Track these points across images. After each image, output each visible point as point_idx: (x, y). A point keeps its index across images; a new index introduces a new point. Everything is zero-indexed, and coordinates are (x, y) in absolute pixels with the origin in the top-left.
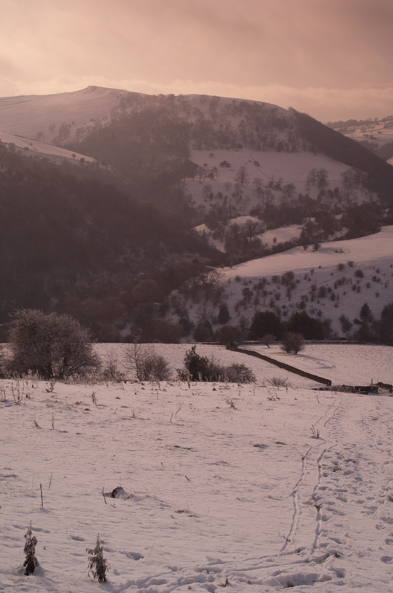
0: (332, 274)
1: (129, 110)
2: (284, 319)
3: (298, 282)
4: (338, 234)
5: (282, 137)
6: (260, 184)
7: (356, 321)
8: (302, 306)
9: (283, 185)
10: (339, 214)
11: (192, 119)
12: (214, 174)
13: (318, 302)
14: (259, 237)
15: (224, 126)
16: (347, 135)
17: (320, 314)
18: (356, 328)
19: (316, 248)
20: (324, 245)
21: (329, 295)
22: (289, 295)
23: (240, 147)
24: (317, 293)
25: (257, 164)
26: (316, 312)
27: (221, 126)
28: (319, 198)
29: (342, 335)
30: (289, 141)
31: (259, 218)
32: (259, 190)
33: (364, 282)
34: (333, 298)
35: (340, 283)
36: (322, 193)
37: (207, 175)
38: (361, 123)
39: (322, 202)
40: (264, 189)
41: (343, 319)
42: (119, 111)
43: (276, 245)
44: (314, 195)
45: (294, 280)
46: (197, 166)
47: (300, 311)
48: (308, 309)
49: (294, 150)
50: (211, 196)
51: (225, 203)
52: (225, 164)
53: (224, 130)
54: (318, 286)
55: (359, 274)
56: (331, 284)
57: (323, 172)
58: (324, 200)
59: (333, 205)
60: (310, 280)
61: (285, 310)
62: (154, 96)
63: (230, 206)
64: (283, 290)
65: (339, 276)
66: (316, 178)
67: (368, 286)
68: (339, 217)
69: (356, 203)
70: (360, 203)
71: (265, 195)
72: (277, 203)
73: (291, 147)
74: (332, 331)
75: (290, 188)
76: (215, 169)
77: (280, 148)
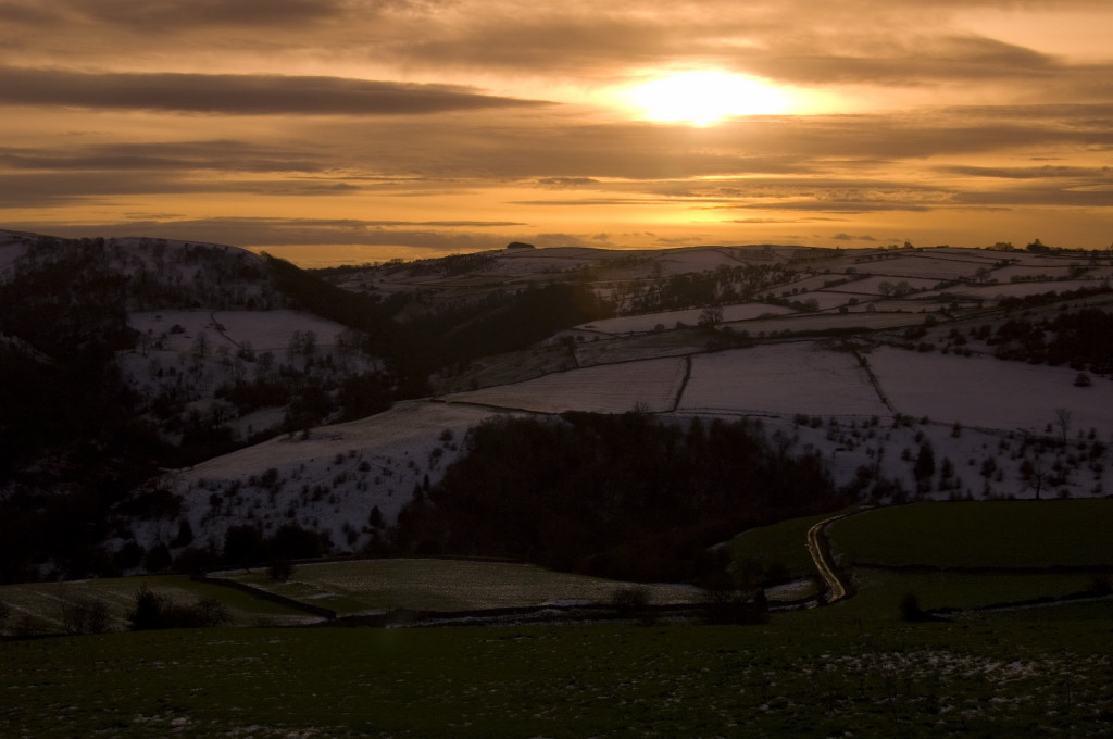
0: (329, 469)
1: (40, 259)
2: (267, 533)
3: (284, 482)
4: (333, 416)
5: (253, 290)
6: (226, 354)
7: (365, 530)
8: (291, 514)
9: (256, 356)
10: (333, 389)
11: (130, 271)
12: (164, 343)
13: (313, 508)
14: (229, 424)
15: (175, 278)
16: (339, 286)
17: (315, 524)
18: (364, 539)
19: (305, 438)
20: (315, 431)
21: (327, 497)
22: (272, 500)
23: (196, 305)
24: (310, 495)
25: (220, 329)
26: (311, 520)
27: (170, 279)
28: (307, 367)
29: (346, 548)
30: (264, 295)
31: (227, 400)
32: (226, 363)
33: (371, 476)
34: (332, 501)
35: (340, 480)
36: (310, 363)
37: (154, 344)
38: (357, 269)
39: (311, 375)
40: (232, 360)
41: (346, 529)
42: (26, 261)
43: (252, 434)
44: (299, 365)
45: (279, 481)
46: (138, 333)
47: (288, 521)
48: (299, 517)
49: (269, 308)
50: (160, 374)
51: (179, 381)
52: (177, 330)
53: (174, 283)
54: (312, 486)
55: (365, 467)
56: (327, 482)
57: (310, 335)
58: (313, 371)
59: (325, 378)
60: (299, 479)
61: (269, 521)
62: (75, 240)
63: (187, 384)
64: (264, 495)
65: (338, 471)
66: (301, 344)
67: (378, 481)
68: (334, 393)
69: (356, 374)
70: (360, 374)
71: (234, 369)
72: (250, 378)
73: (266, 303)
74: (332, 545)
75: (267, 358)
76: (164, 336)
77: (251, 305)
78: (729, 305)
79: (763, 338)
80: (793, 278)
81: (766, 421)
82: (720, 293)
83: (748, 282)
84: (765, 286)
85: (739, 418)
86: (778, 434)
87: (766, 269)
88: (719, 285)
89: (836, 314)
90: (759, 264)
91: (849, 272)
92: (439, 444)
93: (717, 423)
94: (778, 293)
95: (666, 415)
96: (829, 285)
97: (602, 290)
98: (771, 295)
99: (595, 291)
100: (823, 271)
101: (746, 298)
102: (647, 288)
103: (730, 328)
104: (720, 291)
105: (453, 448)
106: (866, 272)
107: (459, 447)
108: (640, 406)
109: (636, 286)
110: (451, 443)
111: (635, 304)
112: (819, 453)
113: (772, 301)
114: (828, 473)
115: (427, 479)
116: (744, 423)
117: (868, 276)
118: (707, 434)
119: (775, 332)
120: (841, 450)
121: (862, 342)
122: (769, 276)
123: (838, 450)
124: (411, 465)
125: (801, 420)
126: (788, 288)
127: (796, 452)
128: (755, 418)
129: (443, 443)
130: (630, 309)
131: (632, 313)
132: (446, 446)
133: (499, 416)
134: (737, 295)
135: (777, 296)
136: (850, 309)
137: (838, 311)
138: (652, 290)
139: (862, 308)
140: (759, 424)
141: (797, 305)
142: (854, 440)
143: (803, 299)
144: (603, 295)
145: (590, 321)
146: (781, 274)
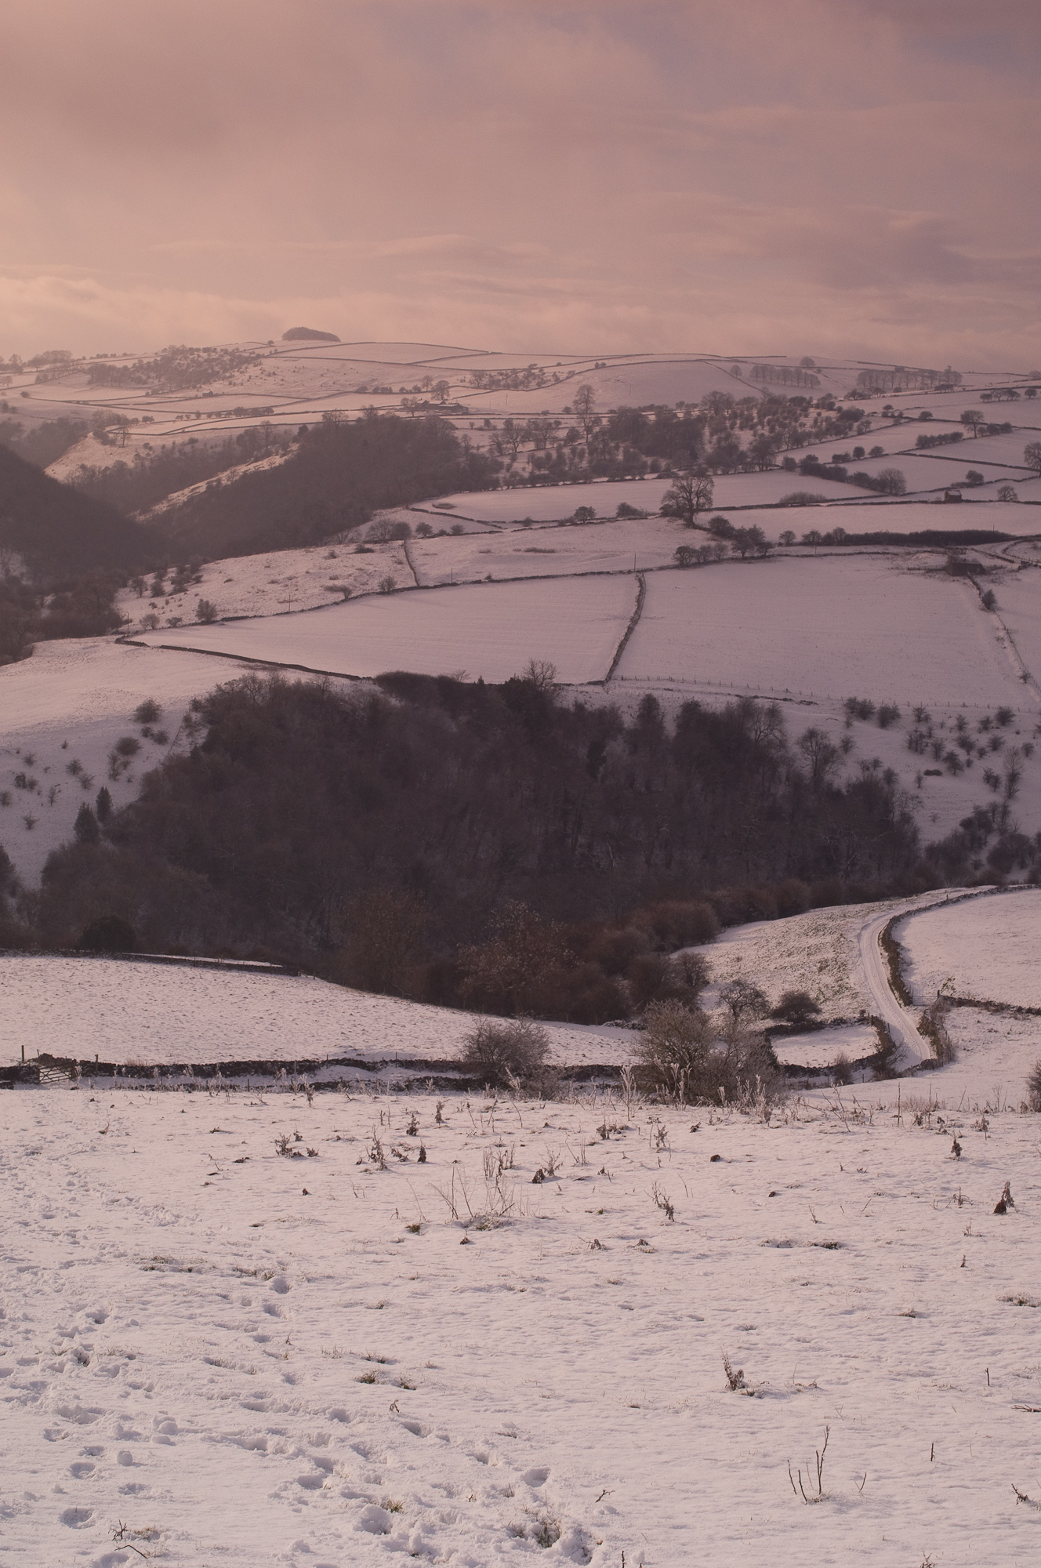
67: (5, 799)
78: (725, 473)
79: (789, 544)
80: (856, 425)
81: (786, 709)
82: (709, 448)
83: (766, 431)
84: (798, 441)
85: (734, 700)
86: (812, 734)
87: (803, 404)
88: (707, 432)
89: (938, 502)
90: (791, 394)
91: (968, 419)
92: (133, 730)
93: (691, 710)
94: (824, 453)
95: (590, 689)
96: (924, 442)
97: (470, 433)
98: (811, 458)
99: (458, 434)
100: (916, 414)
101: (760, 460)
102: (562, 434)
103: (726, 522)
104: (709, 444)
105: (161, 739)
106: (1001, 421)
107: (172, 737)
108: (538, 670)
109: (539, 430)
110: (156, 728)
111: (537, 463)
112: (890, 776)
113: (811, 468)
114: (906, 819)
115: (104, 798)
116: (747, 709)
117: (1006, 428)
118: (671, 728)
119: (814, 533)
120: (937, 773)
121: (987, 562)
122: (808, 422)
123: (928, 773)
124: (74, 768)
125: (859, 710)
126: (846, 446)
127: (845, 774)
128: (767, 704)
129: (139, 727)
130: (526, 475)
131: (533, 481)
132: (146, 733)
133: (254, 680)
134: (743, 455)
135: (821, 461)
136: (966, 494)
137: (942, 496)
138: (573, 436)
139: (990, 493)
140: (773, 713)
141: (861, 480)
142: (962, 755)
143: (873, 469)
144: (474, 443)
145: (445, 492)
146: (833, 414)
